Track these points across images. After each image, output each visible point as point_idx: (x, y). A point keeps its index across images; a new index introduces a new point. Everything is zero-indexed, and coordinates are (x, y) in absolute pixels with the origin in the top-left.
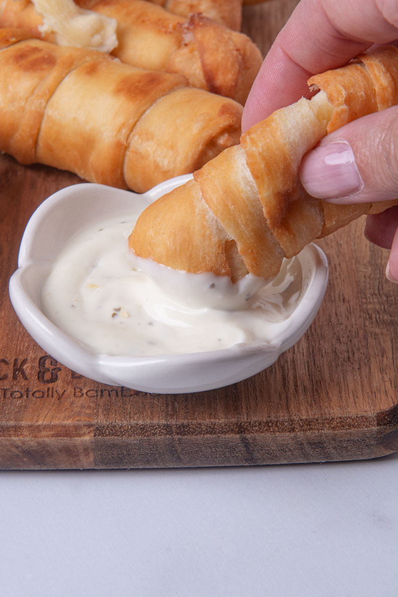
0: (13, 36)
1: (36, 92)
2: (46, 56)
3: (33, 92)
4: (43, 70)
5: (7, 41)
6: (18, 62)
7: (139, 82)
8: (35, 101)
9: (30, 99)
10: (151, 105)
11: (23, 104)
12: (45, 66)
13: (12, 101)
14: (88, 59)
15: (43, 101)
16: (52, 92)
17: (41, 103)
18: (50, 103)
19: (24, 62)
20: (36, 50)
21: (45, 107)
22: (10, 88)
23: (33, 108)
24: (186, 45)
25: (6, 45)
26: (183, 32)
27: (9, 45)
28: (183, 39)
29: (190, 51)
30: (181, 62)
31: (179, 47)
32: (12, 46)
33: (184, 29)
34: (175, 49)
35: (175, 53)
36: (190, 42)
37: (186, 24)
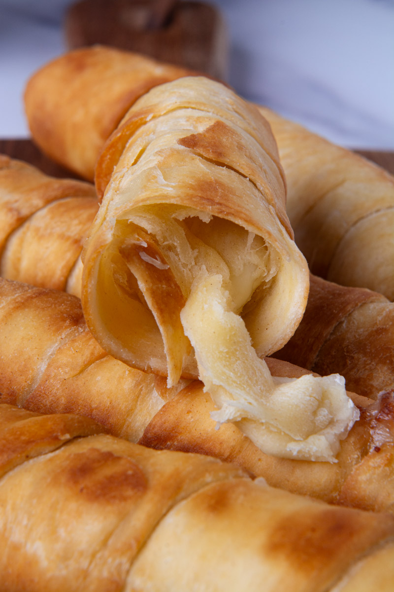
0: (66, 430)
1: (111, 542)
2: (130, 472)
3: (104, 543)
4: (124, 499)
5: (56, 438)
6: (76, 482)
7: (313, 530)
8: (110, 560)
9: (99, 555)
10: (340, 578)
11: (85, 564)
12: (129, 492)
13: (65, 557)
14: (208, 478)
15: (125, 561)
16: (142, 543)
17: (120, 565)
18: (138, 564)
19: (87, 482)
20: (109, 457)
21: (128, 572)
22: (62, 532)
23: (105, 574)
24: (378, 450)
25: (53, 448)
26: (370, 424)
27: (57, 446)
28: (370, 439)
29: (386, 462)
30: (370, 481)
31: (364, 453)
32: (63, 448)
33: (371, 420)
34: (356, 456)
35: (358, 465)
36: (384, 445)
37: (374, 410)
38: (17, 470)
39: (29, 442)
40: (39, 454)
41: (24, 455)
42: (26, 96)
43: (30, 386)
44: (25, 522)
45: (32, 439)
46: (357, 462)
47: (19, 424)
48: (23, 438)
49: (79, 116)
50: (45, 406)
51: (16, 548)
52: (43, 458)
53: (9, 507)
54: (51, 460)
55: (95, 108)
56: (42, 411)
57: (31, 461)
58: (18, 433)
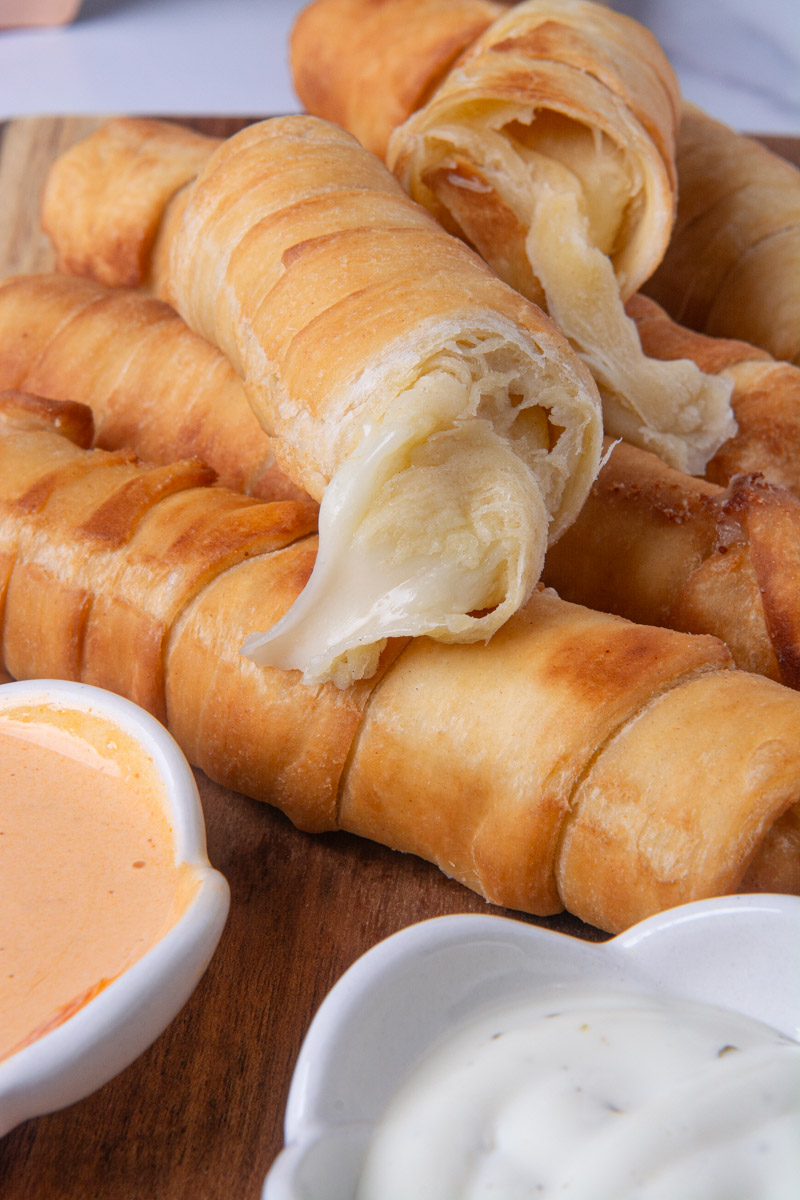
7: (607, 652)
24: (724, 550)
25: (280, 543)
26: (716, 518)
27: (287, 542)
28: (716, 536)
29: (733, 566)
30: (711, 591)
31: (706, 556)
32: (294, 545)
33: (718, 513)
34: (695, 559)
35: (697, 570)
36: (733, 545)
37: (723, 500)
38: (233, 570)
39: (249, 535)
40: (262, 552)
41: (242, 551)
42: (293, 38)
43: (262, 464)
44: (240, 636)
45: (254, 532)
46: (696, 567)
47: (238, 512)
48: (242, 530)
49: (371, 70)
50: (283, 490)
51: (228, 669)
52: (266, 557)
53: (220, 617)
54: (276, 559)
55: (394, 61)
56: (278, 497)
57: (252, 560)
58: (236, 523)
